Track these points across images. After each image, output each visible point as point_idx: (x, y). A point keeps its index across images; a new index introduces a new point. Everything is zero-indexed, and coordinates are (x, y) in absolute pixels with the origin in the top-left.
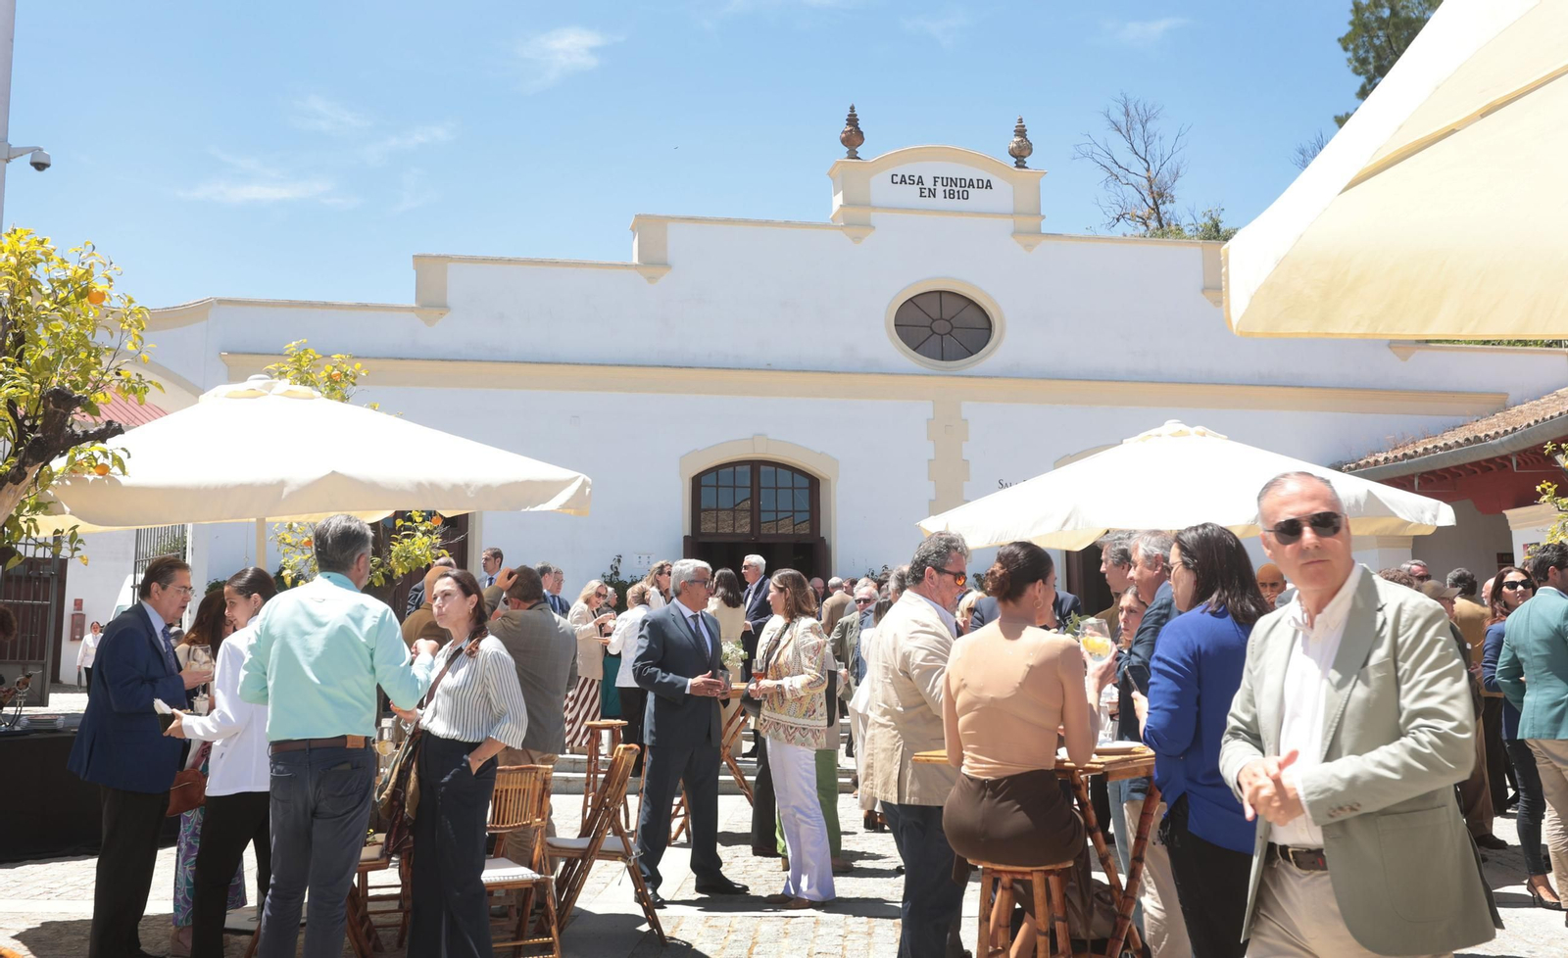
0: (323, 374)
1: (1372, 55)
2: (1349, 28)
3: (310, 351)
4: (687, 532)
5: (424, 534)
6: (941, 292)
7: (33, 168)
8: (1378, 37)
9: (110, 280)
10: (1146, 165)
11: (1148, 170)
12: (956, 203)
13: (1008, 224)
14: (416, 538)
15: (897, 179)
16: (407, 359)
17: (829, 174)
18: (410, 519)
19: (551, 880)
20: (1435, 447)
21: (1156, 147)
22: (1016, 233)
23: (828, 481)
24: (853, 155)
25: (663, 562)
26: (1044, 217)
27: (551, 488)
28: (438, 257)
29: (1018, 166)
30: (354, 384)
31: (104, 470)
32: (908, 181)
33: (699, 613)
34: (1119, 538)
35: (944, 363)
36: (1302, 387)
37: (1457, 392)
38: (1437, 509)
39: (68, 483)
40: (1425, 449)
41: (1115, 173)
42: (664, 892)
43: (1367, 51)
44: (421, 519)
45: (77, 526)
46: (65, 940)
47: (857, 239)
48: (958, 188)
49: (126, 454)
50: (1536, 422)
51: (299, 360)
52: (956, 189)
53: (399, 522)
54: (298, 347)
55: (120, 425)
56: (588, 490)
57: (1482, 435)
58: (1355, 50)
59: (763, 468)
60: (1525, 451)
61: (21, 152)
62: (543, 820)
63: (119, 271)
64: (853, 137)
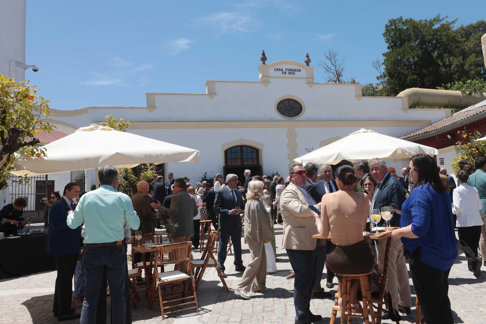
0: (117, 124)
1: (390, 38)
2: (385, 31)
3: (113, 118)
4: (224, 165)
5: (150, 170)
6: (288, 99)
7: (33, 71)
8: (392, 33)
9: (35, 92)
10: (335, 67)
11: (336, 69)
12: (292, 76)
13: (305, 81)
14: (148, 171)
15: (276, 70)
16: (145, 122)
17: (258, 69)
18: (146, 166)
19: (193, 277)
20: (416, 135)
21: (337, 63)
22: (307, 83)
23: (261, 150)
24: (264, 63)
25: (218, 174)
26: (314, 79)
27: (188, 154)
28: (152, 93)
29: (307, 65)
30: (127, 127)
31: (38, 155)
32: (279, 70)
33: (234, 190)
34: (359, 162)
35: (290, 118)
36: (381, 121)
37: (419, 121)
38: (434, 150)
39: (25, 160)
40: (414, 135)
41: (328, 70)
42: (226, 272)
43: (389, 37)
44: (149, 165)
45: (27, 174)
46: (38, 304)
47: (266, 86)
48: (292, 72)
49: (45, 150)
50: (443, 127)
51: (110, 120)
52: (291, 72)
53: (143, 167)
54: (109, 117)
55: (38, 140)
56: (199, 155)
57: (428, 131)
58: (386, 37)
59: (244, 147)
60: (439, 135)
61: (29, 67)
62: (190, 258)
63: (38, 89)
64: (264, 59)
